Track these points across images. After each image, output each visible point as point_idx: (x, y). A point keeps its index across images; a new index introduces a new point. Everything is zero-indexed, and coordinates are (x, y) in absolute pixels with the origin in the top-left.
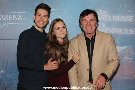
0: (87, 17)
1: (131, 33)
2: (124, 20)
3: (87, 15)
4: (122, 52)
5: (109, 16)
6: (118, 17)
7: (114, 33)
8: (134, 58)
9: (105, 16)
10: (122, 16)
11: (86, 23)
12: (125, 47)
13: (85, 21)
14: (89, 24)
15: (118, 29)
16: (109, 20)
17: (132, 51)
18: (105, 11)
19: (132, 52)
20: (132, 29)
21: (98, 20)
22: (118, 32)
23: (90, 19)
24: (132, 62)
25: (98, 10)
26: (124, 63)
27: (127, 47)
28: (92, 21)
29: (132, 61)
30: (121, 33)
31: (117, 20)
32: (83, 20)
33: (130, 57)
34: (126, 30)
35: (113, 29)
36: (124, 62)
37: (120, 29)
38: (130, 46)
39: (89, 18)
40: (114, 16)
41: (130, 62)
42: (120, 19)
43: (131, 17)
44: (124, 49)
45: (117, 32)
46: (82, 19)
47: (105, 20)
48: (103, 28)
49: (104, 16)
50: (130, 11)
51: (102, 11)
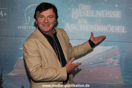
0: (44, 12)
1: (117, 31)
2: (110, 16)
3: (45, 10)
4: (106, 52)
5: (92, 11)
6: (102, 12)
7: (98, 30)
8: (120, 60)
9: (88, 11)
10: (106, 12)
11: (43, 20)
12: (110, 47)
13: (42, 17)
14: (46, 21)
15: (102, 26)
16: (92, 16)
17: (117, 52)
18: (87, 6)
19: (118, 54)
20: (118, 27)
21: (58, 16)
22: (102, 30)
23: (48, 15)
24: (117, 65)
25: (80, 5)
26: (108, 66)
27: (112, 47)
28: (50, 17)
29: (118, 63)
30: (106, 30)
31: (100, 16)
32: (39, 16)
33: (115, 59)
34: (111, 28)
35: (96, 26)
36: (108, 64)
37: (104, 26)
38: (115, 46)
39: (48, 13)
40: (97, 11)
41: (116, 64)
42: (105, 15)
43: (117, 12)
44: (108, 49)
45: (100, 30)
46: (38, 14)
47: (87, 16)
48: (85, 25)
49: (86, 11)
50: (117, 6)
51: (84, 6)
